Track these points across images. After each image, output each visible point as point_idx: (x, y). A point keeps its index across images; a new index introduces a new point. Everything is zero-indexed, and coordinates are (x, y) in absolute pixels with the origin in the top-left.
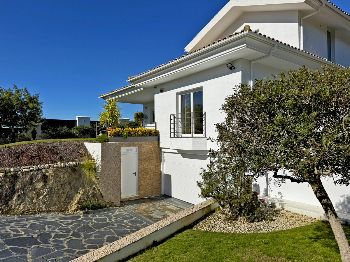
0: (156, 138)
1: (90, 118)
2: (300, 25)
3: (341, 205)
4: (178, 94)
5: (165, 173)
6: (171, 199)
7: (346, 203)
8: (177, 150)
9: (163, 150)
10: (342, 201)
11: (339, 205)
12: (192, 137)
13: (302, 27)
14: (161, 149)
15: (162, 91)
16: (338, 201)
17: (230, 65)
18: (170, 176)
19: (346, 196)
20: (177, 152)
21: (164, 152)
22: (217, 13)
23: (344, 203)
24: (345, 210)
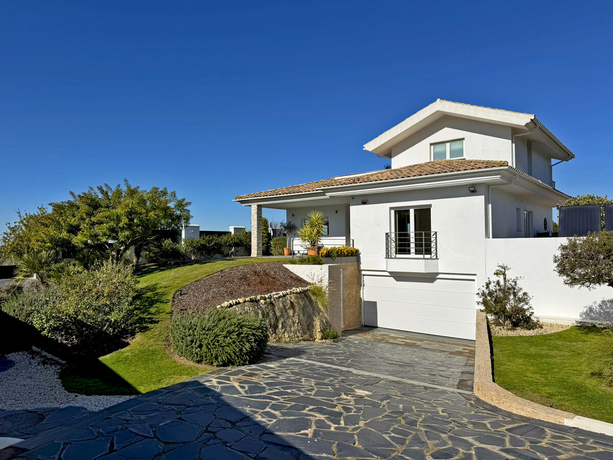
0: (354, 258)
1: (199, 227)
2: (512, 142)
3: (584, 314)
4: (391, 208)
5: (365, 300)
6: (377, 329)
7: (589, 312)
8: (389, 272)
9: (363, 273)
10: (585, 311)
11: (583, 314)
12: (424, 259)
13: (514, 144)
14: (360, 271)
15: (364, 203)
16: (582, 311)
17: (472, 189)
18: (375, 303)
19: (588, 307)
20: (389, 275)
21: (364, 275)
22: (416, 113)
23: (587, 312)
24: (587, 318)
